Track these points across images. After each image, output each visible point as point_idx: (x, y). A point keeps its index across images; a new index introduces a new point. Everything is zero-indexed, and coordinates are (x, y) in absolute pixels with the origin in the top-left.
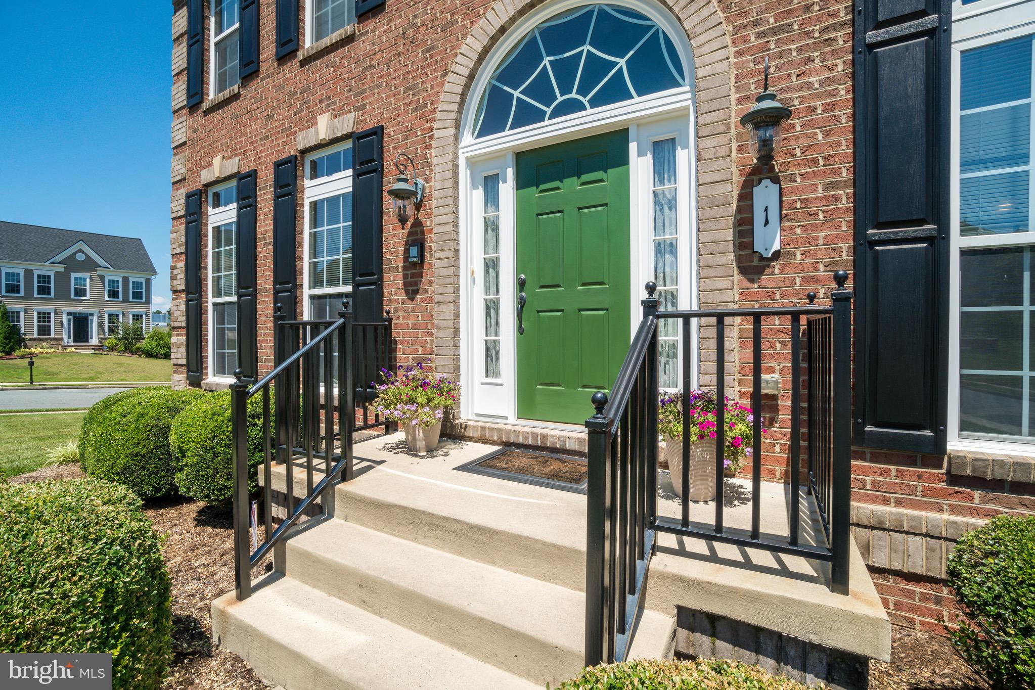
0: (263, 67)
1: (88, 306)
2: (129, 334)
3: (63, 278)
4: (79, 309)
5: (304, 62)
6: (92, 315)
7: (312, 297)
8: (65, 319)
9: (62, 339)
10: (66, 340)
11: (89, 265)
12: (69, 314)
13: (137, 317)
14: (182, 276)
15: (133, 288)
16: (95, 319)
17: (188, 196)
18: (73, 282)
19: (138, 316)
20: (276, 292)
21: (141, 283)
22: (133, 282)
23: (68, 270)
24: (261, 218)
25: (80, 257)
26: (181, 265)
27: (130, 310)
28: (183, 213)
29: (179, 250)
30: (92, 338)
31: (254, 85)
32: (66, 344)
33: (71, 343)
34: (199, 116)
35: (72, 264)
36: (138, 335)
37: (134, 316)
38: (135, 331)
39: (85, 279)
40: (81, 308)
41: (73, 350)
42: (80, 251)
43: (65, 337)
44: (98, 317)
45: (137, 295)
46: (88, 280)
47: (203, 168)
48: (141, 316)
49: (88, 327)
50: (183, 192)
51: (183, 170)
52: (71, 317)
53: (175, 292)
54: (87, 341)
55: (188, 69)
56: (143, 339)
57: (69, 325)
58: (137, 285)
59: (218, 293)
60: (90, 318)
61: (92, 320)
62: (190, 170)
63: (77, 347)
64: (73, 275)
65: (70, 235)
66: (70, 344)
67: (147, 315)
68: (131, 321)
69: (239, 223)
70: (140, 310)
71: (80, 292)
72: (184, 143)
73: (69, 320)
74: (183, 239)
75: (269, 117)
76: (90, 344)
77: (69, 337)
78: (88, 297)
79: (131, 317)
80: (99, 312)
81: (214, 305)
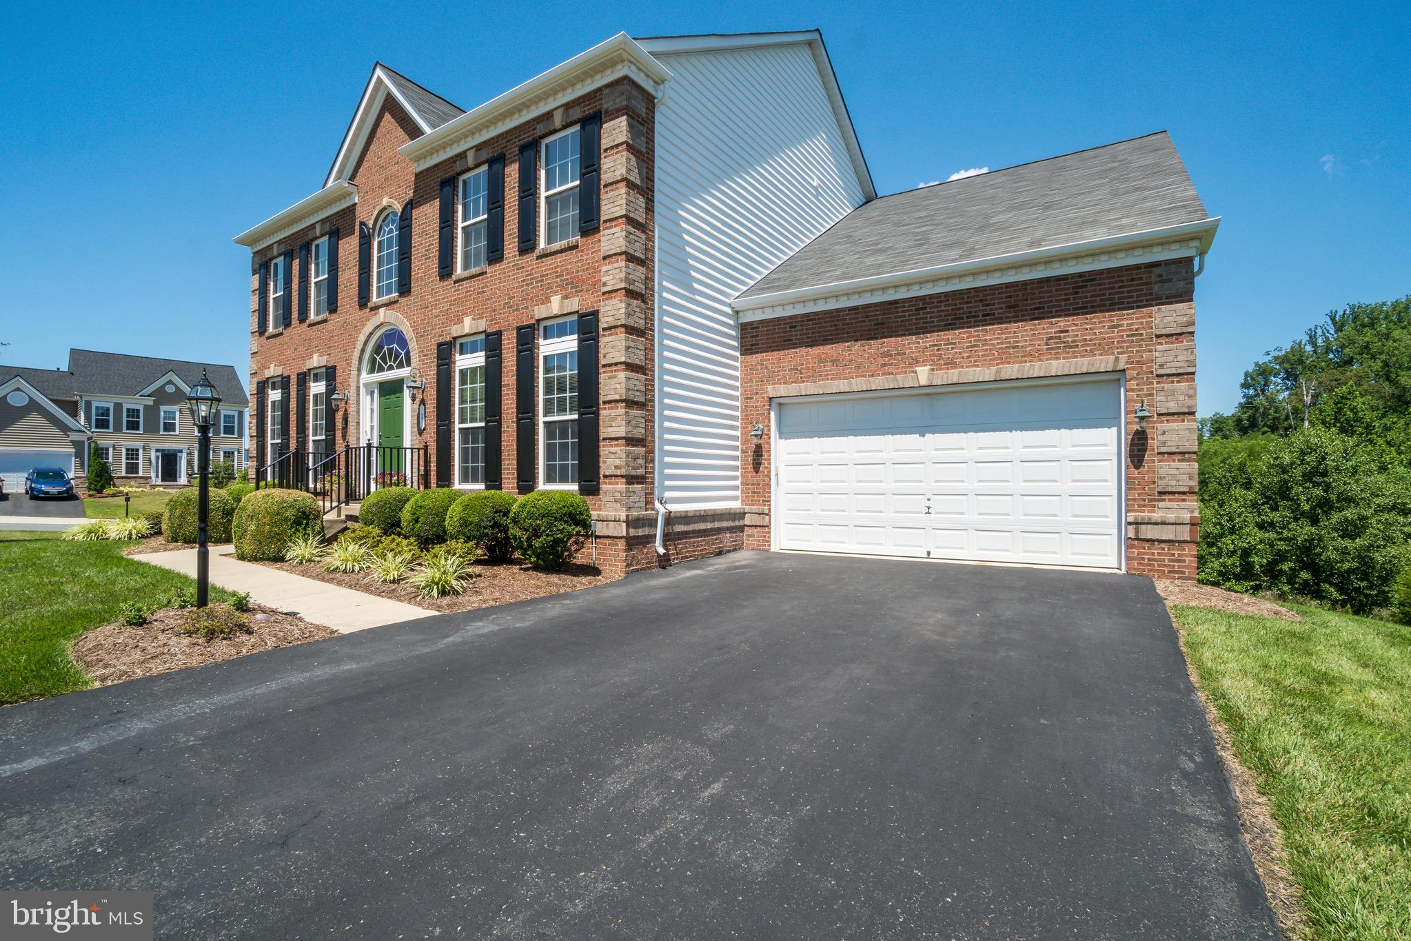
0: (293, 323)
1: (177, 442)
2: (219, 472)
3: (152, 411)
4: (168, 446)
5: (310, 326)
6: (181, 451)
7: (314, 441)
8: (153, 455)
9: (150, 478)
10: (153, 479)
11: (178, 397)
12: (157, 451)
13: (229, 455)
14: (254, 428)
15: (225, 422)
16: (184, 455)
17: (258, 383)
18: (162, 414)
19: (229, 453)
20: (298, 438)
21: (233, 416)
22: (225, 416)
23: (158, 403)
24: (292, 400)
25: (170, 389)
26: (254, 421)
27: (221, 446)
28: (255, 392)
29: (253, 413)
30: (180, 477)
31: (289, 330)
32: (154, 483)
33: (159, 482)
34: (263, 338)
35: (161, 397)
36: (229, 474)
37: (225, 453)
38: (226, 469)
39: (174, 413)
40: (170, 444)
41: (162, 489)
42: (170, 382)
43: (153, 475)
44: (188, 454)
45: (229, 430)
46: (178, 413)
47: (266, 369)
48: (233, 453)
49: (176, 465)
50: (255, 380)
51: (256, 368)
52: (160, 454)
53: (251, 436)
54: (175, 480)
55: (259, 310)
56: (235, 478)
57: (157, 462)
58: (229, 418)
59: (273, 438)
60: (179, 454)
61: (181, 457)
62: (259, 368)
63: (166, 487)
64: (163, 408)
65: (159, 364)
66: (157, 483)
67: (239, 452)
68: (222, 459)
69: (282, 400)
70: (232, 447)
71: (169, 427)
72: (257, 353)
73: (157, 458)
74: (255, 407)
75: (296, 349)
76: (178, 483)
77: (157, 476)
78: (177, 432)
79: (222, 454)
80: (189, 449)
81: (272, 444)
